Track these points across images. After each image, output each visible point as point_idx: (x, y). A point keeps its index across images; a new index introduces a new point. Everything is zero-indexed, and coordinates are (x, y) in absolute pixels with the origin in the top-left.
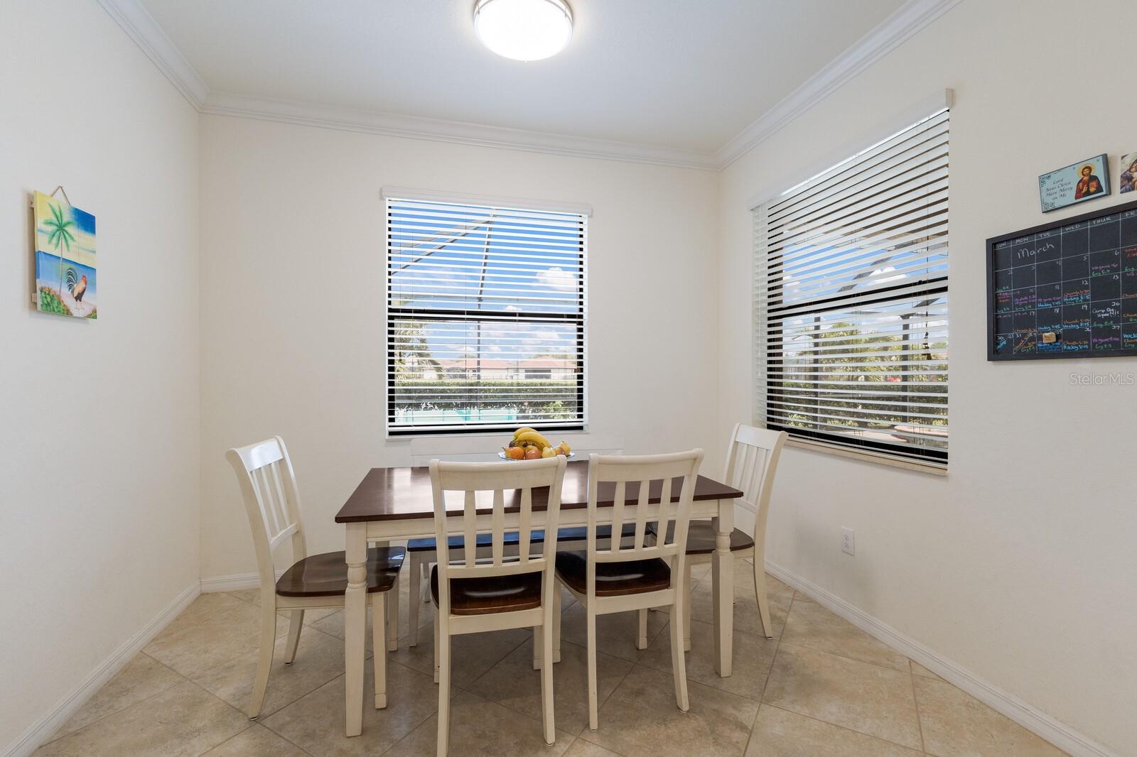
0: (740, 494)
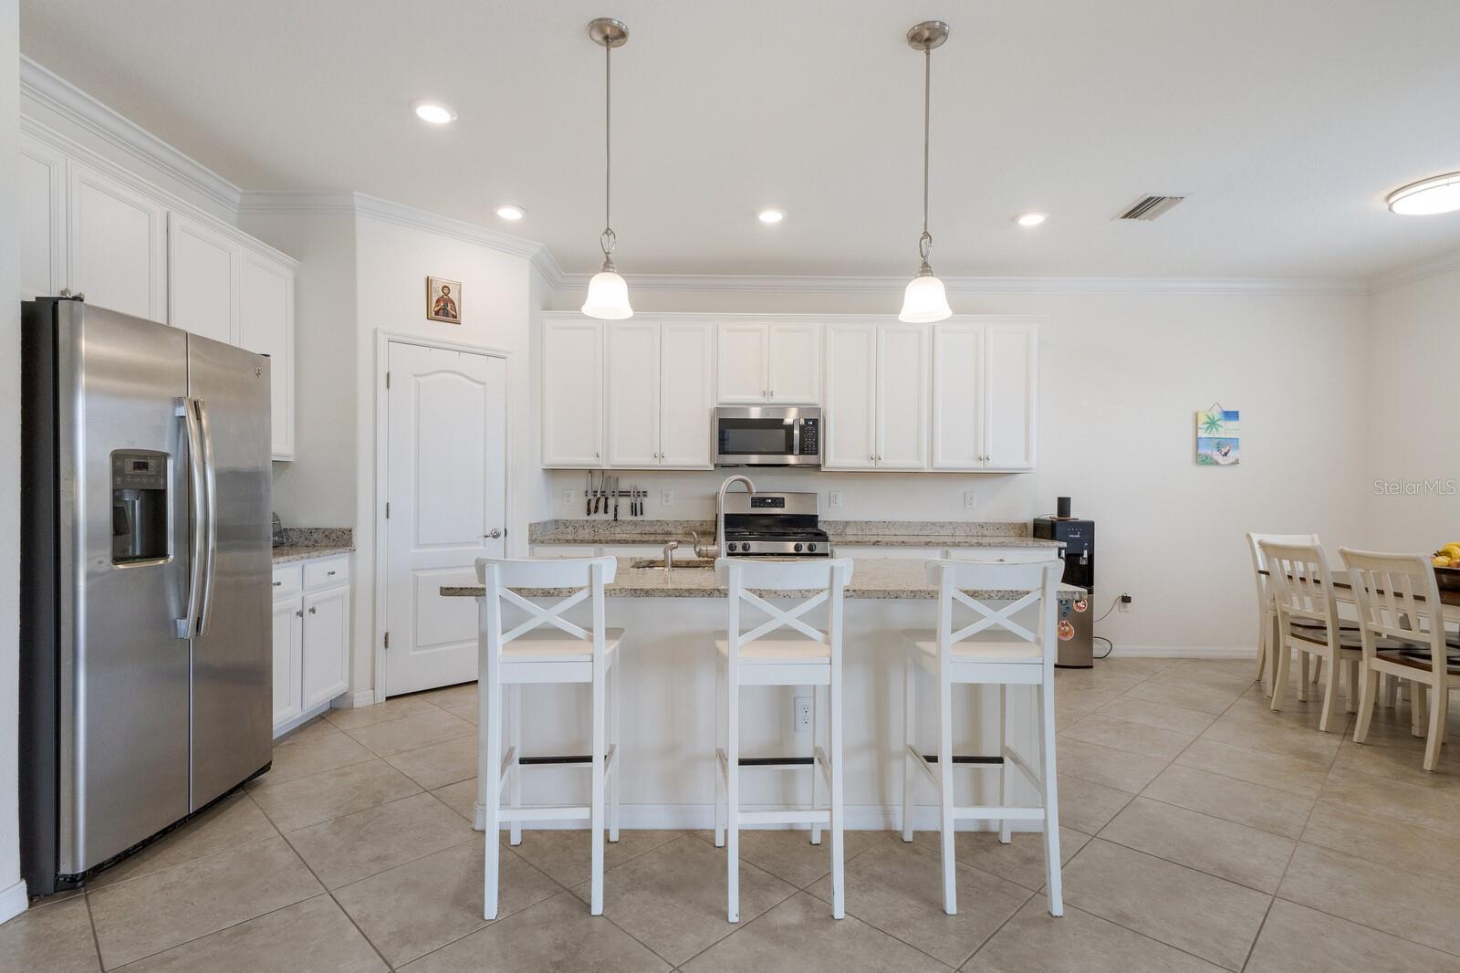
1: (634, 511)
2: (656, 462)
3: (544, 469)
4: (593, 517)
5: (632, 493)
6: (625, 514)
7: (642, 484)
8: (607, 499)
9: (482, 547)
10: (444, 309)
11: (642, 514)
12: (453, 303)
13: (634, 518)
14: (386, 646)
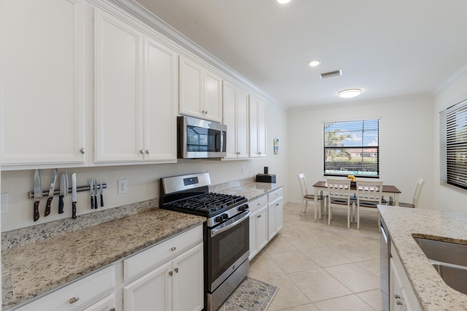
0: (401, 193)
1: (94, 204)
2: (140, 158)
4: (42, 220)
5: (92, 187)
6: (83, 209)
7: (101, 178)
8: (61, 197)
11: (102, 205)
13: (94, 210)
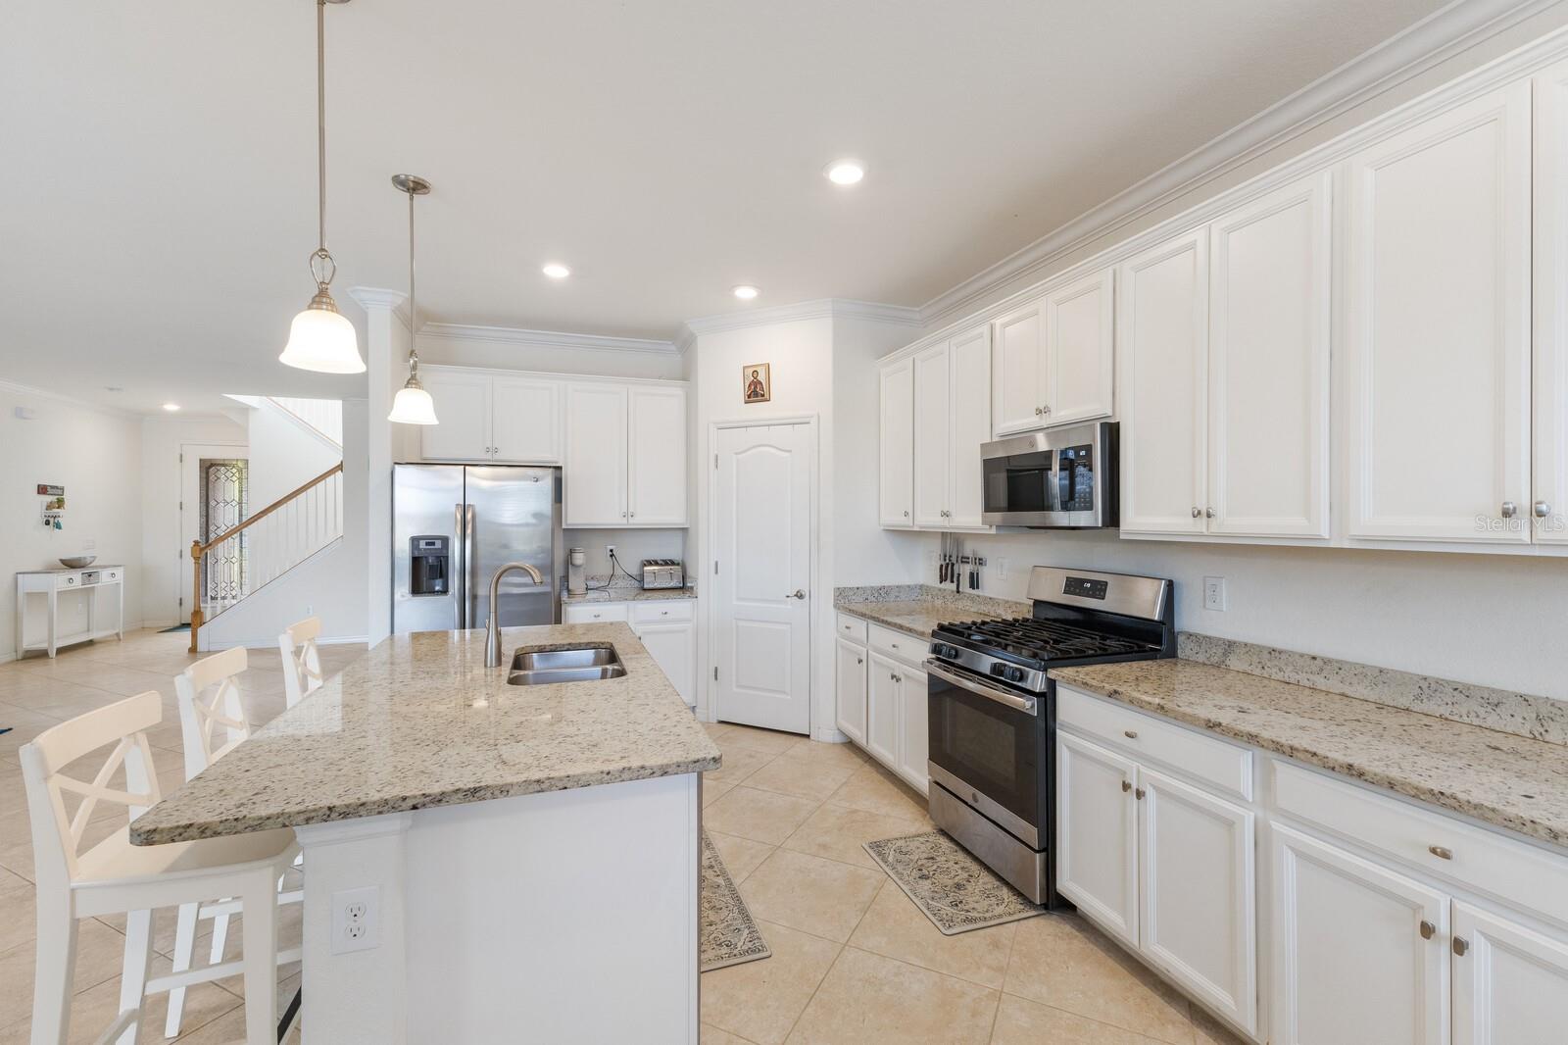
3: (885, 530)
5: (970, 559)
6: (965, 585)
7: (980, 550)
8: (953, 565)
9: (789, 607)
10: (756, 392)
12: (761, 383)
13: (972, 592)
14: (716, 679)
